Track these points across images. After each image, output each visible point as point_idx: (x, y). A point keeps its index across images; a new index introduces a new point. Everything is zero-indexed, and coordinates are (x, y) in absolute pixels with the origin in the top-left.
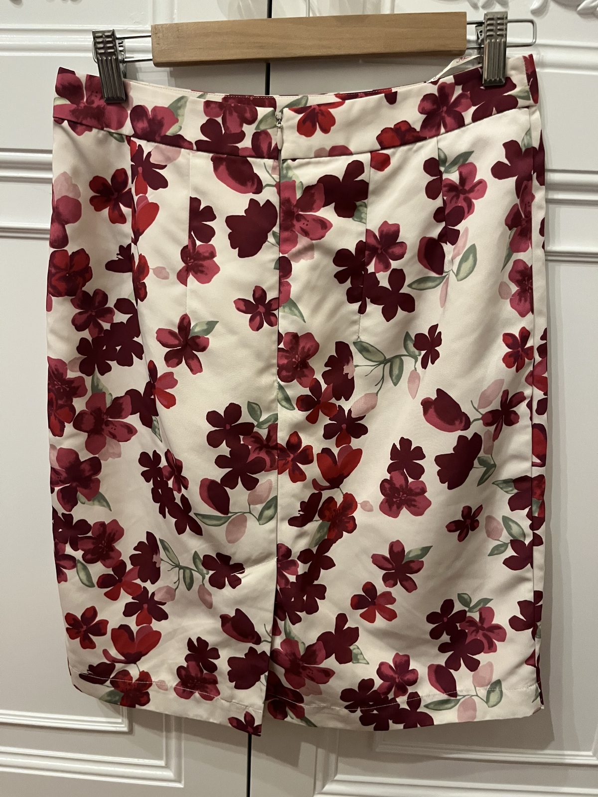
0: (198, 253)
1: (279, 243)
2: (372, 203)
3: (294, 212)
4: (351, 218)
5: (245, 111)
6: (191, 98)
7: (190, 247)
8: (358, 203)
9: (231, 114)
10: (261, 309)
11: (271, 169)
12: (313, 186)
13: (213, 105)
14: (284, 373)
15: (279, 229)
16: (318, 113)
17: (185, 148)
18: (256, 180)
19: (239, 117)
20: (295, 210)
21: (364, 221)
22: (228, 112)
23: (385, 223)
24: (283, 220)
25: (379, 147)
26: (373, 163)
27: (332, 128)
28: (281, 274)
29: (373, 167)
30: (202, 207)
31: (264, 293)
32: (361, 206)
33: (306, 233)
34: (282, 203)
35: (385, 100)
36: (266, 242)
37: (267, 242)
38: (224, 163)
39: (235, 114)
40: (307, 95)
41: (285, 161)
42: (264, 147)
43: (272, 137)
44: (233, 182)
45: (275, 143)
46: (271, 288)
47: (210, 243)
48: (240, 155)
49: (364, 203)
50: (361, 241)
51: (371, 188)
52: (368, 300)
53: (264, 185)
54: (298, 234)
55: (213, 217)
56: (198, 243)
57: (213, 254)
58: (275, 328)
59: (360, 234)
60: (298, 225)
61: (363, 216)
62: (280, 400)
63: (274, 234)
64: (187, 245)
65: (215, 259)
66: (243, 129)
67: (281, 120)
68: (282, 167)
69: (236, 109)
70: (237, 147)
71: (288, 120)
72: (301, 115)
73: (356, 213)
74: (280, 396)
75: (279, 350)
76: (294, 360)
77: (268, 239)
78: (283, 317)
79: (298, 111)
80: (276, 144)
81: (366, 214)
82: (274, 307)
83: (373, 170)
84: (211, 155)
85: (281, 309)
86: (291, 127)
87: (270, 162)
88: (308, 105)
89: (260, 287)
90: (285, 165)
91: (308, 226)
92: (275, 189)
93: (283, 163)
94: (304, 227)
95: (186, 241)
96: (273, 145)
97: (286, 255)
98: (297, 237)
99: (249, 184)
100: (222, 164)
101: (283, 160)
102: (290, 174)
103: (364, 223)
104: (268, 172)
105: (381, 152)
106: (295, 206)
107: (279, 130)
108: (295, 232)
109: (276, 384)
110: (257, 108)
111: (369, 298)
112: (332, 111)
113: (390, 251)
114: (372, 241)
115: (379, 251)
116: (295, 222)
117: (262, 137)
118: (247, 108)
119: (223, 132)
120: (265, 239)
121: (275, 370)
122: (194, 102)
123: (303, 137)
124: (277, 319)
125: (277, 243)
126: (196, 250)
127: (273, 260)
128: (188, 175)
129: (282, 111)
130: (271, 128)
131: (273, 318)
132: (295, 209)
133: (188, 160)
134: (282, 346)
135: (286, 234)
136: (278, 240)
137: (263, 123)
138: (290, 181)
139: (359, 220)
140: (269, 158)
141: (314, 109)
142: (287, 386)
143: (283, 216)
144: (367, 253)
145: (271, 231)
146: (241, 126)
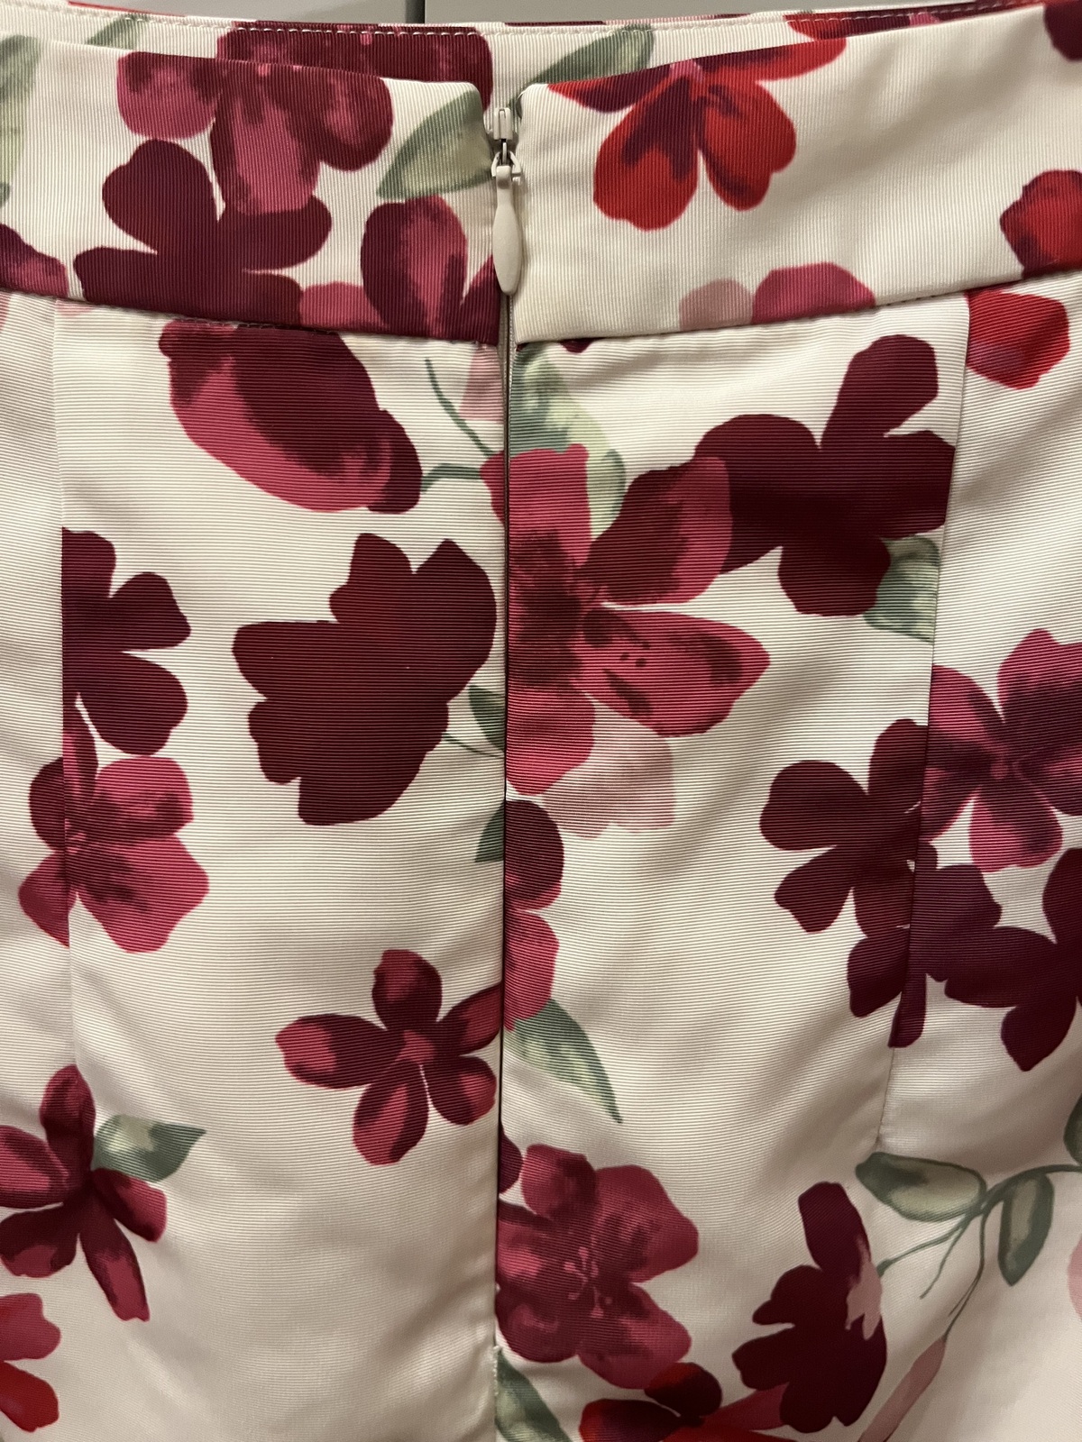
0: (106, 808)
1: (502, 740)
2: (965, 542)
3: (574, 603)
4: (860, 618)
5: (327, 102)
6: (54, 42)
7: (72, 773)
8: (897, 546)
9: (254, 116)
10: (416, 1049)
11: (462, 390)
12: (675, 473)
13: (164, 77)
14: (527, 1318)
15: (501, 676)
16: (704, 102)
17: (26, 291)
18: (386, 445)
19: (296, 129)
20: (584, 590)
21: (921, 627)
22: (238, 105)
23: (1038, 640)
24: (524, 638)
25: (1011, 265)
26: (982, 349)
27: (776, 178)
28: (512, 880)
29: (980, 370)
30: (119, 579)
31: (428, 978)
32: (912, 556)
33: (635, 703)
34: (517, 553)
35: (1044, 39)
36: (437, 742)
37: (443, 745)
38: (228, 363)
39: (275, 117)
40: (643, 21)
41: (530, 349)
42: (428, 284)
43: (467, 230)
44: (271, 455)
45: (483, 260)
46: (463, 951)
47: (161, 754)
48: (305, 322)
49: (928, 542)
50: (904, 726)
51: (964, 469)
52: (934, 988)
53: (426, 468)
54: (595, 702)
55: (174, 629)
56: (107, 754)
57: (174, 811)
58: (486, 1123)
59: (903, 690)
60: (596, 662)
61: (919, 603)
62: (506, 1423)
63: (480, 703)
64: (60, 760)
65: (185, 835)
66: (318, 193)
67: (512, 146)
68: (518, 381)
69: (280, 89)
70: (291, 284)
71: (546, 146)
72: (617, 118)
73: (885, 592)
74: (507, 1405)
75: (502, 1210)
76: (569, 1267)
77: (452, 730)
78: (523, 1077)
79: (599, 97)
80: (489, 268)
81: (936, 595)
82: (474, 1032)
83: (978, 382)
84: (160, 324)
85: (509, 1036)
86: (559, 181)
87: (455, 357)
88: (654, 63)
89: (406, 953)
90: (533, 369)
91: (644, 670)
92: (480, 492)
93: (524, 360)
94: (626, 671)
95: (51, 745)
96: (472, 272)
97: (538, 800)
98: (589, 716)
99: (353, 464)
100: (215, 365)
101: (521, 346)
102: (559, 413)
103: (925, 639)
104: (447, 406)
105: (1022, 290)
106: (581, 573)
107: (503, 196)
108: (577, 693)
109: (490, 1359)
110: (388, 82)
111: (938, 979)
112: (781, 90)
113: (1056, 769)
114: (964, 726)
115: (999, 772)
116: (580, 647)
117: (416, 232)
118: (340, 87)
119: (220, 206)
120: (435, 727)
121: (482, 1300)
122: (70, 65)
123: (626, 228)
124: (490, 1081)
125: (492, 739)
126: (97, 790)
127: (469, 824)
128: (48, 427)
129: (516, 107)
130: (457, 188)
131: (471, 1085)
132: (582, 584)
133: (46, 347)
134: (514, 1196)
135: (535, 702)
136: (496, 727)
137: (420, 161)
138: (560, 450)
139: (898, 625)
140: (454, 336)
141: (684, 83)
142: (535, 1373)
143: (522, 619)
144: (932, 775)
145: (465, 692)
146: (310, 176)
